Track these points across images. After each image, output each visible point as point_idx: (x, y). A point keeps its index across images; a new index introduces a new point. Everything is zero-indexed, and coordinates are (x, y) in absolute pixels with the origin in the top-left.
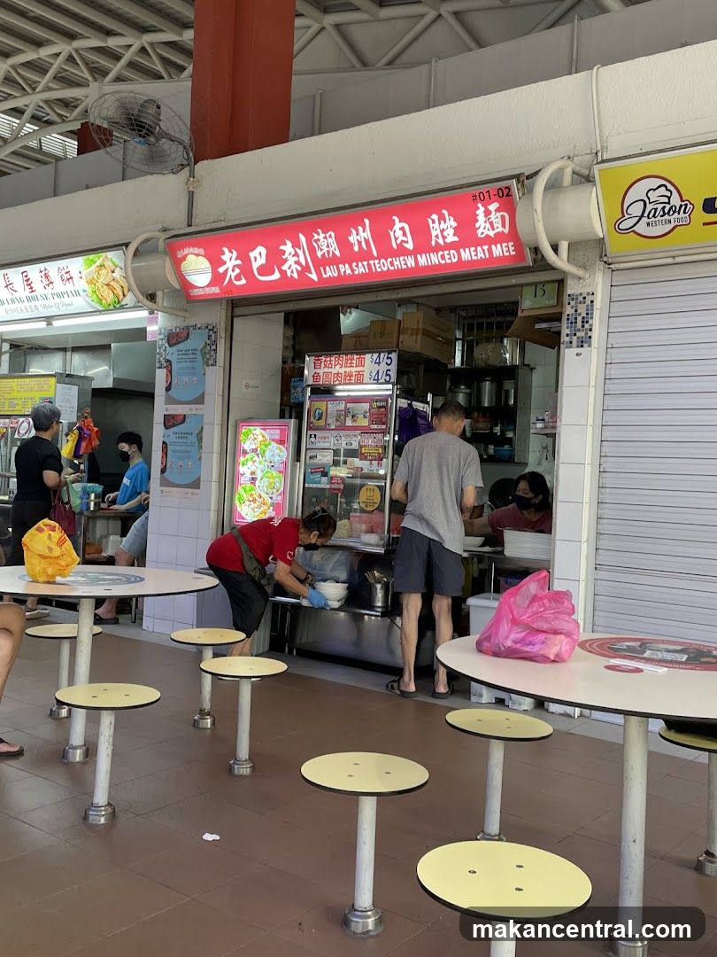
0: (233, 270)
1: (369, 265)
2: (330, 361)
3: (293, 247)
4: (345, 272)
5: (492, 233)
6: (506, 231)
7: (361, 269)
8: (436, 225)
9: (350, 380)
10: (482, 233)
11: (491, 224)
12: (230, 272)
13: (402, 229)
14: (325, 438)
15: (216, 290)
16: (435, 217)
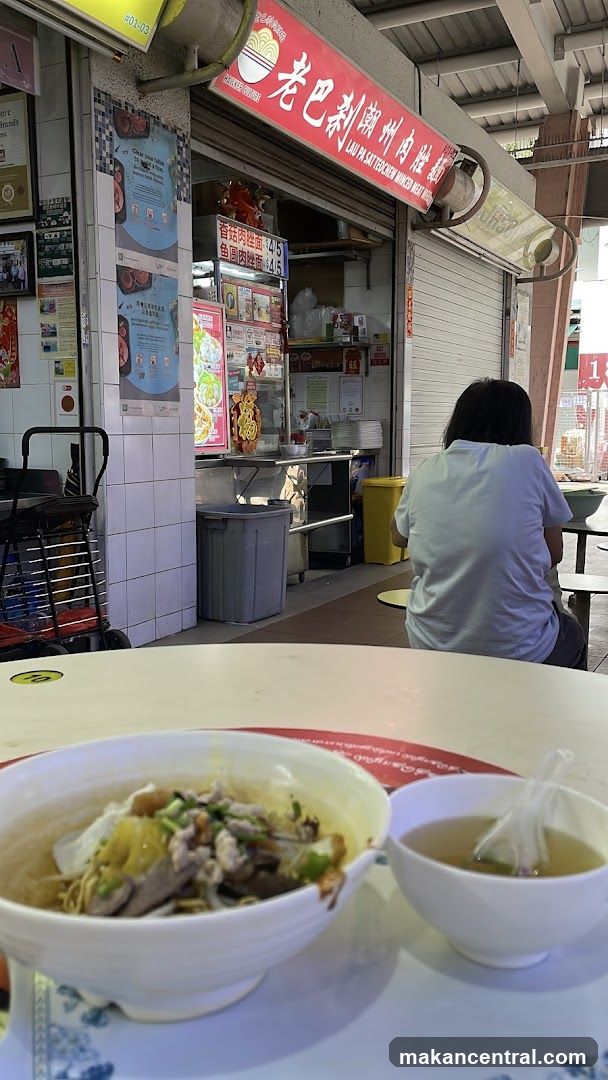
0: (291, 87)
1: (375, 160)
2: (234, 232)
3: (351, 103)
4: (359, 156)
5: (432, 179)
7: (370, 160)
8: (422, 154)
9: (252, 264)
10: (430, 177)
11: (436, 172)
12: (287, 86)
13: (409, 143)
14: (239, 332)
15: (256, 96)
16: (426, 146)
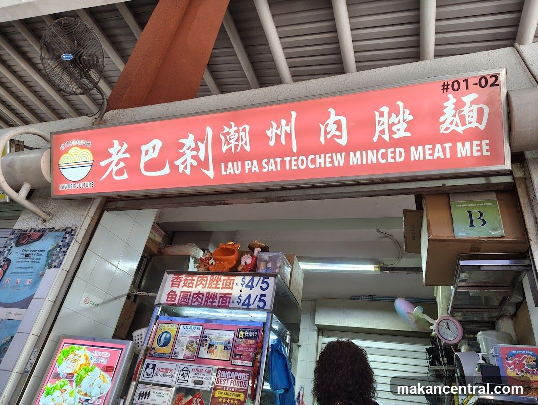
0: (117, 164)
1: (283, 163)
2: (192, 280)
3: (195, 141)
4: (250, 170)
5: (460, 129)
6: (482, 127)
7: (272, 166)
8: (385, 119)
9: (212, 302)
10: (447, 128)
11: (462, 118)
12: (113, 166)
13: (338, 123)
14: (167, 370)
15: (89, 184)
16: (385, 109)
